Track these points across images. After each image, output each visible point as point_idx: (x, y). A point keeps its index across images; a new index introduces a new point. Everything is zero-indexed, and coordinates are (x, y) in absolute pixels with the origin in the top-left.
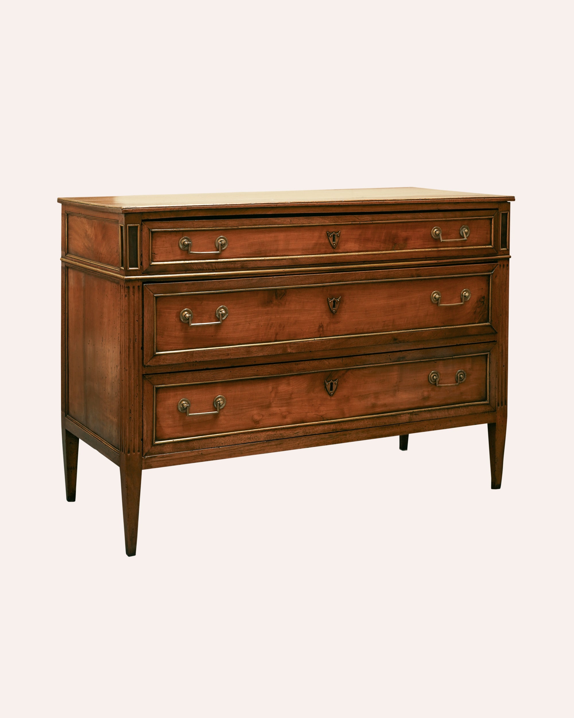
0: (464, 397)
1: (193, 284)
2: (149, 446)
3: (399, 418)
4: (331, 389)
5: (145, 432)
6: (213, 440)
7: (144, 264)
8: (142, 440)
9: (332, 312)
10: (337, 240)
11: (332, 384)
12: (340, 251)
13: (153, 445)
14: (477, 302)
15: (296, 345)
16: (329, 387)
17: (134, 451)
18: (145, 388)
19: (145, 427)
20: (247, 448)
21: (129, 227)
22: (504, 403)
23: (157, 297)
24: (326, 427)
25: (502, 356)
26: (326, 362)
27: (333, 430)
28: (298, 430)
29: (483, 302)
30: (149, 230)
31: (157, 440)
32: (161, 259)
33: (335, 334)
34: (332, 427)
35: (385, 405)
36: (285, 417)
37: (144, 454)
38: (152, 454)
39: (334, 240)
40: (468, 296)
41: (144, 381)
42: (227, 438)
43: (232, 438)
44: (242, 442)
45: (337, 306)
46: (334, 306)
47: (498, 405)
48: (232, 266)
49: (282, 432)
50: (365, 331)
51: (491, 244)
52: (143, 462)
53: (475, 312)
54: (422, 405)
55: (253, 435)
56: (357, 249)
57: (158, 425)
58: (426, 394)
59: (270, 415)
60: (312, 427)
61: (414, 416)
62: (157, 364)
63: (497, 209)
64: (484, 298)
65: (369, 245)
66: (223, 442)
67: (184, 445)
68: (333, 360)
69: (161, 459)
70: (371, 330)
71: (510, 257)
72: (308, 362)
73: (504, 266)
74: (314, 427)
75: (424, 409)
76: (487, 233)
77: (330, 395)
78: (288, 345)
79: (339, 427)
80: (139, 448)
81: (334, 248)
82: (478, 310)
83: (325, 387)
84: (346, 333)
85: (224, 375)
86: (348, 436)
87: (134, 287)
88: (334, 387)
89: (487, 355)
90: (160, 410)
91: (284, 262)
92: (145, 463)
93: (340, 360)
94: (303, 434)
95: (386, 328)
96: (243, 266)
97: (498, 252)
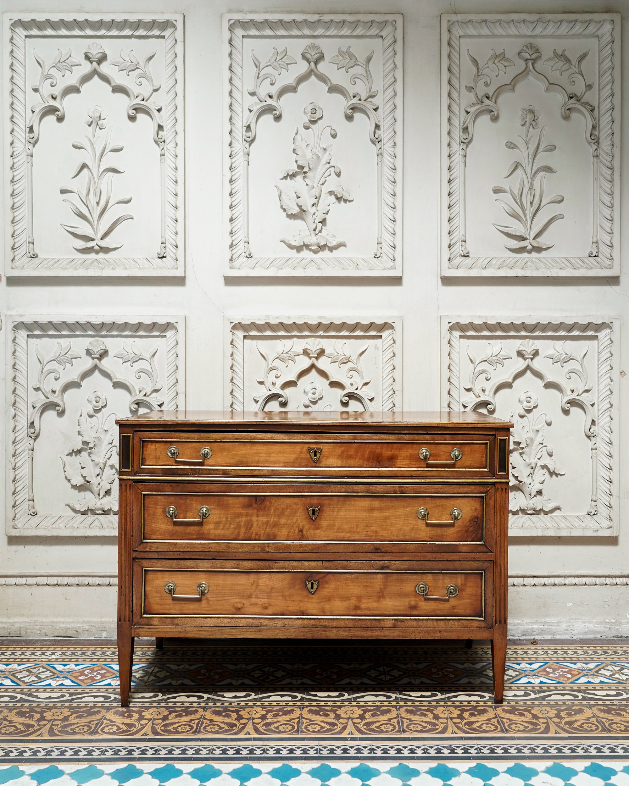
0: (456, 611)
1: (177, 486)
2: (138, 618)
3: (383, 622)
4: (312, 588)
5: (134, 605)
6: (195, 619)
7: (135, 466)
8: (132, 612)
9: (312, 519)
10: (318, 455)
11: (312, 584)
12: (322, 465)
13: (141, 617)
14: (470, 521)
15: (274, 546)
16: (309, 586)
17: (125, 620)
18: (135, 569)
19: (134, 602)
20: (228, 631)
21: (123, 436)
22: (502, 622)
23: (144, 495)
24: (306, 622)
25: (500, 576)
26: (306, 563)
27: (313, 625)
28: (277, 621)
29: (477, 522)
30: (140, 439)
31: (145, 613)
32: (151, 464)
33: (315, 539)
34: (312, 622)
35: (369, 609)
36: (266, 608)
37: (134, 624)
38: (140, 625)
39: (315, 455)
40: (459, 514)
41: (134, 563)
42: (209, 619)
43: (213, 620)
44: (223, 625)
45: (316, 514)
46: (313, 514)
47: (496, 623)
48: (215, 472)
49: (262, 621)
50: (346, 539)
51: (486, 468)
52: (133, 630)
53: (467, 531)
54: (408, 613)
55: (233, 621)
56: (339, 465)
57: (146, 601)
58: (413, 603)
59: (251, 605)
60: (291, 620)
61: (399, 623)
62: (143, 550)
63: (494, 435)
64: (477, 518)
65: (352, 462)
66: (205, 622)
67: (168, 621)
68: (313, 562)
69: (148, 630)
70: (353, 538)
71: (510, 481)
72: (288, 562)
73: (502, 489)
74: (293, 620)
75: (410, 618)
76: (482, 457)
77: (311, 593)
78: (266, 545)
79: (318, 623)
80: (129, 618)
81: (316, 463)
82: (471, 529)
83: (306, 586)
84: (326, 539)
85: (206, 565)
86: (328, 632)
87: (126, 485)
88: (315, 586)
89: (482, 573)
90: (148, 589)
91: (265, 472)
92: (134, 631)
93: (320, 563)
94: (282, 625)
95: (368, 538)
96: (225, 473)
97: (494, 475)
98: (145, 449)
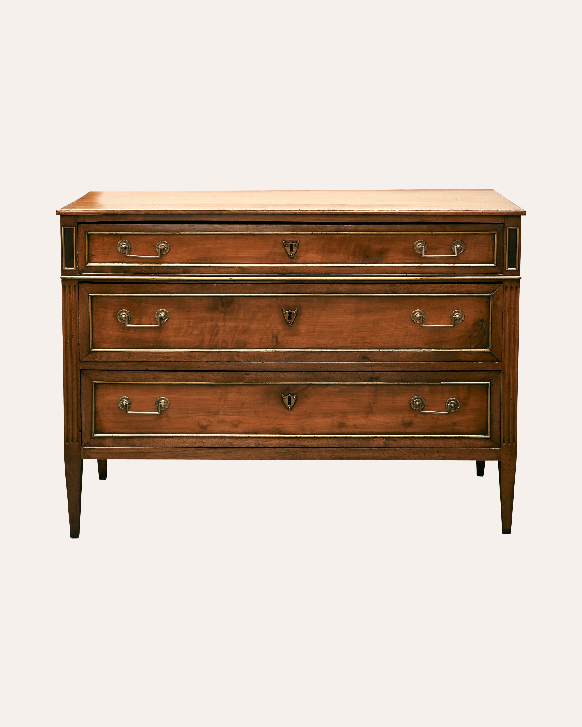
0: (457, 428)
1: (130, 286)
2: (88, 438)
3: (371, 441)
4: (289, 403)
5: (83, 424)
6: (154, 439)
7: (80, 264)
8: (81, 431)
9: (288, 323)
10: (294, 249)
11: (289, 398)
12: (299, 261)
13: (92, 437)
14: (474, 325)
15: (244, 355)
16: (286, 401)
17: (73, 441)
18: (83, 382)
19: (83, 420)
20: (192, 452)
21: (64, 229)
22: (511, 440)
23: (92, 297)
24: (282, 442)
25: (509, 388)
26: (282, 375)
27: (290, 445)
28: (249, 441)
29: (482, 325)
30: (85, 232)
31: (96, 432)
32: (99, 261)
33: (291, 346)
34: (289, 442)
35: (355, 426)
36: (235, 426)
37: (83, 445)
38: (91, 446)
39: (291, 250)
40: (460, 318)
41: (82, 375)
42: (170, 439)
43: (175, 440)
44: (187, 445)
45: (293, 318)
46: (290, 318)
47: (504, 442)
48: (174, 271)
49: (232, 441)
50: (329, 346)
51: (493, 263)
52: (82, 452)
53: (470, 337)
54: (402, 430)
55: (198, 440)
56: (320, 261)
57: (97, 419)
58: (407, 419)
59: (219, 422)
60: (265, 440)
61: (391, 442)
62: (93, 360)
63: (503, 224)
64: (482, 320)
65: (335, 257)
66: (165, 442)
67: (124, 442)
68: (290, 373)
69: (100, 452)
70: (336, 346)
71: (521, 278)
72: (261, 373)
73: (511, 287)
74: (267, 440)
75: (403, 436)
76: (489, 250)
77: (287, 409)
78: (234, 354)
79: (297, 443)
80: (78, 438)
81: (291, 259)
82: (475, 334)
83: (283, 401)
84: (305, 346)
85: (166, 378)
86: (308, 453)
87: (70, 286)
88: (293, 401)
89: (488, 384)
90: (99, 405)
91: (232, 270)
92: (84, 453)
93: (298, 374)
94: (255, 446)
95: (354, 345)
96: (186, 271)
97: (502, 272)
98: (91, 244)
